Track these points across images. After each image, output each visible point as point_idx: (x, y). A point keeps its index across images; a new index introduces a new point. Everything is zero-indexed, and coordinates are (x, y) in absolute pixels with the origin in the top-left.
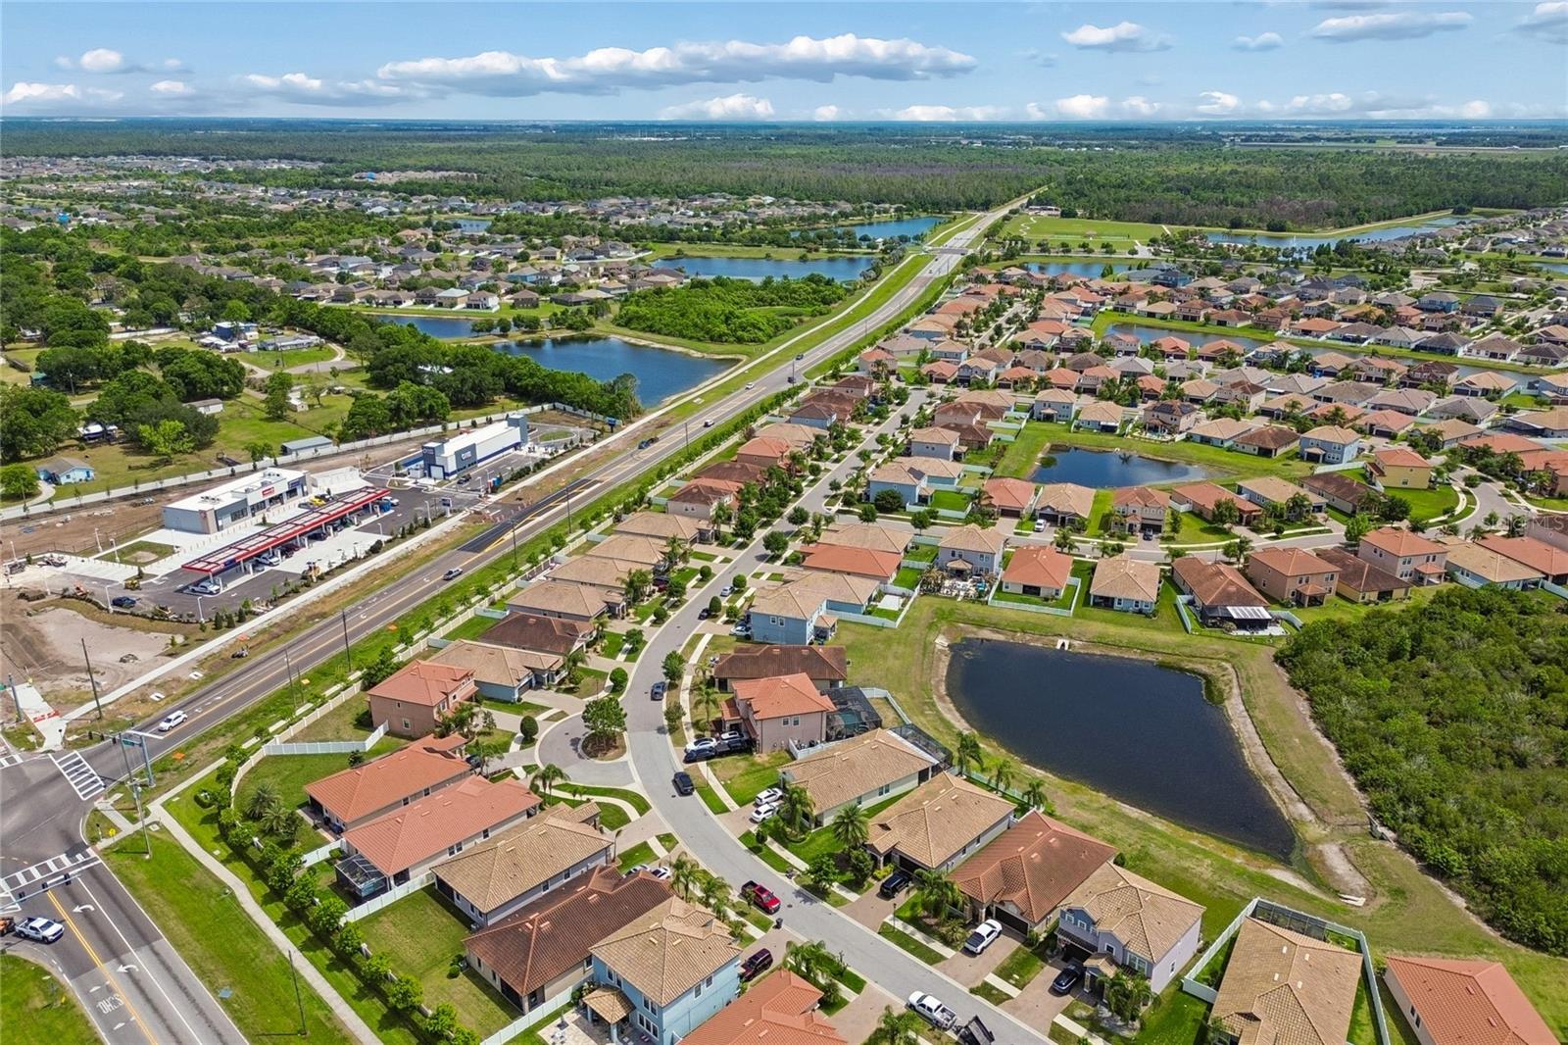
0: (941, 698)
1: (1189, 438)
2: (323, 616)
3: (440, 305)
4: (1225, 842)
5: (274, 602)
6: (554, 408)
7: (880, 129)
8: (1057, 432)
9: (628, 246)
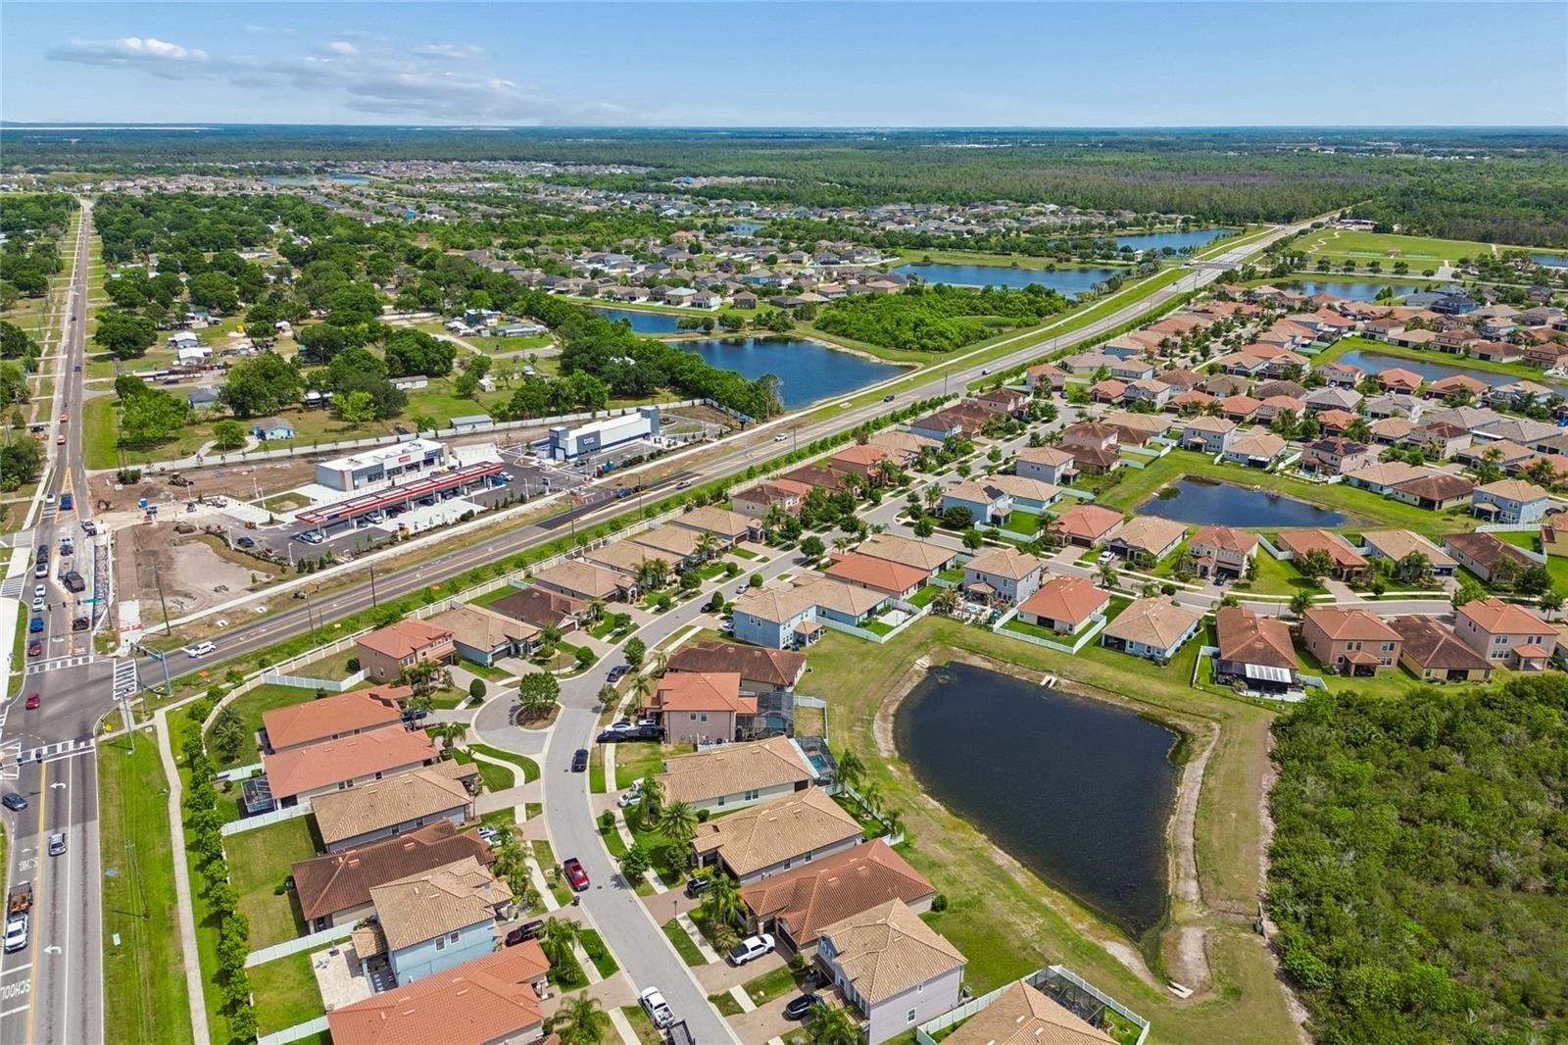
0: (884, 718)
1: (1346, 481)
2: (388, 571)
3: (669, 302)
4: (1082, 905)
5: (356, 555)
6: (705, 404)
7: (1225, 136)
8: (1199, 464)
9: (876, 252)
